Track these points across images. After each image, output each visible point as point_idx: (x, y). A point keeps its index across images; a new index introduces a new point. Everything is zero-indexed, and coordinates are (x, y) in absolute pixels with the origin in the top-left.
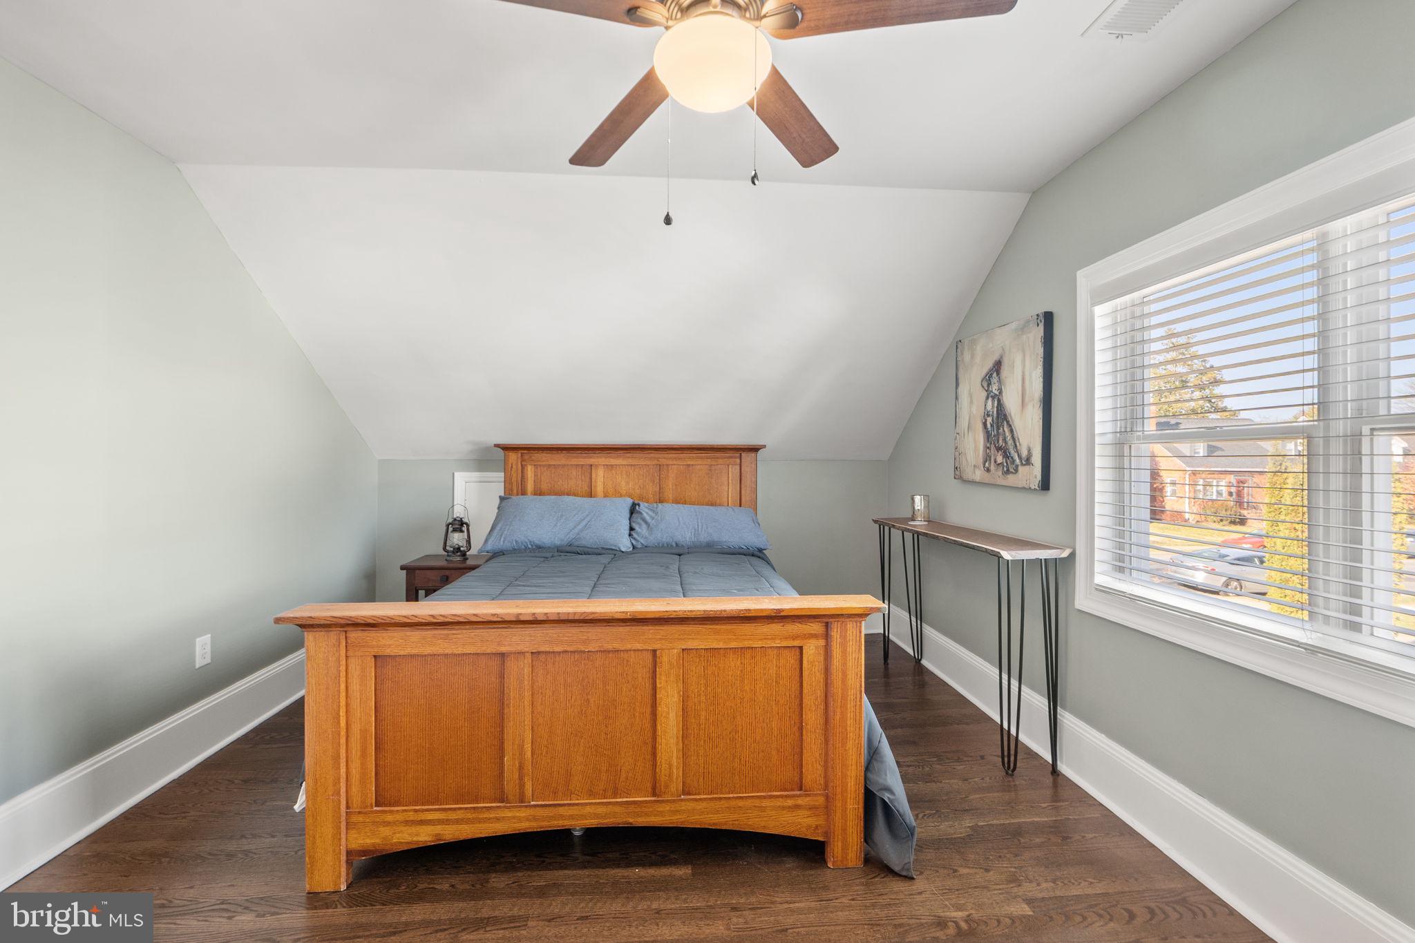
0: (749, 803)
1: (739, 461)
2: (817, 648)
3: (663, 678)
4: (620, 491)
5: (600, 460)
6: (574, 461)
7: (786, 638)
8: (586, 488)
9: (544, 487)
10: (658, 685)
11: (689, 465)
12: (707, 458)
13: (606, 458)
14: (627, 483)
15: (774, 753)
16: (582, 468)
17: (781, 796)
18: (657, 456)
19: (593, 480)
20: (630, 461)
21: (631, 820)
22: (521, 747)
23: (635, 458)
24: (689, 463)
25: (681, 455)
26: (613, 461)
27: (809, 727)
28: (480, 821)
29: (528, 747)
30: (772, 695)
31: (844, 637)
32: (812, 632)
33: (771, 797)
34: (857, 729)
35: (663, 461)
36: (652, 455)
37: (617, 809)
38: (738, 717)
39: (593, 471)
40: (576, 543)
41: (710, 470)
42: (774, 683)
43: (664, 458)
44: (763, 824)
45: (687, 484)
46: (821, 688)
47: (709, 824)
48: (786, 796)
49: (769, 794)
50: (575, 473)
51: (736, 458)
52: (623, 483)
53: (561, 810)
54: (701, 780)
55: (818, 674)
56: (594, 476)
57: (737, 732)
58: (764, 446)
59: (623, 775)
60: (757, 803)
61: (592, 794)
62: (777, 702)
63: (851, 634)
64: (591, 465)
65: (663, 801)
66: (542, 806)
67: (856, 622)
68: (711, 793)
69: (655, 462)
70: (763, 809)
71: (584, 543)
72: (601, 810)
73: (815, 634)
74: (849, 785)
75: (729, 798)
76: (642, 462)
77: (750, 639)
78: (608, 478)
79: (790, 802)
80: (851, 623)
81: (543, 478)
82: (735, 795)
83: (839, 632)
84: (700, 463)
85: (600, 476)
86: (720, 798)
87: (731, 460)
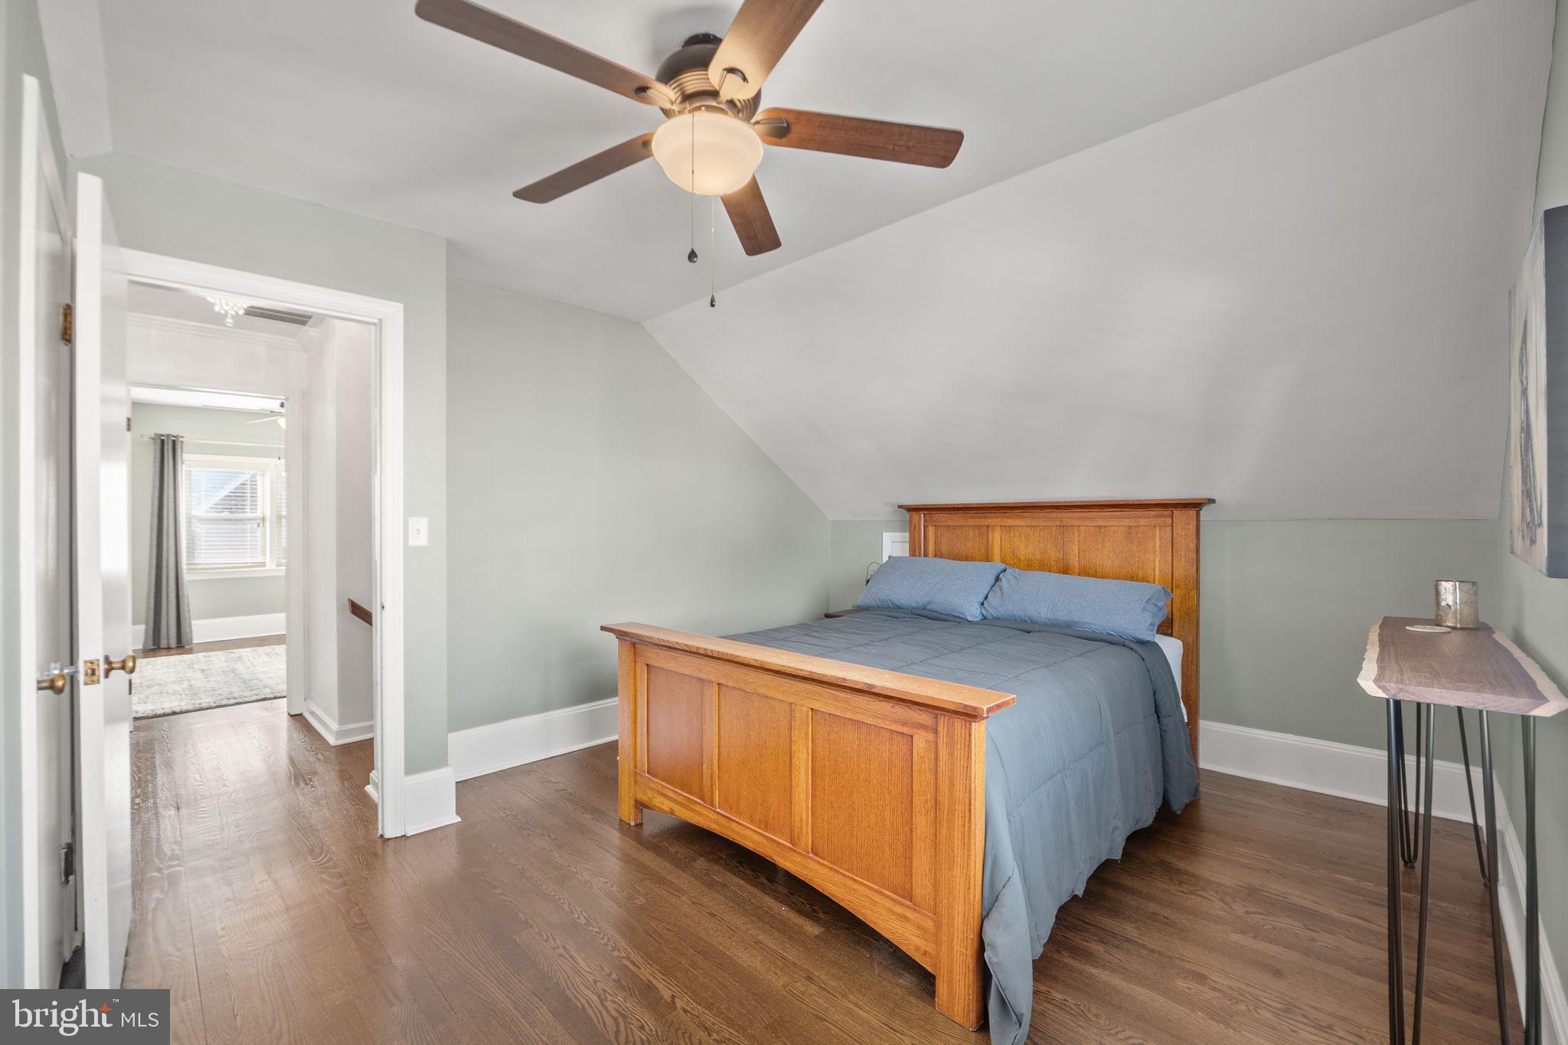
0: (861, 888)
1: (1171, 522)
2: (927, 741)
3: (797, 732)
4: (1019, 555)
5: (995, 521)
6: (971, 522)
7: (895, 721)
8: (983, 551)
9: (944, 548)
10: (793, 739)
11: (1100, 527)
12: (1124, 518)
13: (1002, 517)
14: (1027, 547)
15: (886, 847)
16: (979, 529)
17: (892, 899)
18: (1060, 515)
19: (990, 543)
20: (1029, 522)
21: (775, 858)
22: (712, 760)
23: (1036, 518)
24: (1100, 523)
25: (1090, 513)
26: (1010, 522)
27: (918, 831)
28: (691, 810)
29: (715, 761)
30: (885, 781)
31: (951, 736)
32: (922, 722)
33: (881, 893)
34: (966, 856)
35: (1066, 522)
36: (1054, 515)
37: (765, 841)
38: (855, 794)
39: (990, 533)
40: (929, 607)
41: (1129, 533)
42: (887, 770)
43: (1068, 517)
44: (874, 920)
45: (1097, 549)
46: (932, 792)
47: (829, 893)
48: (896, 901)
49: (881, 889)
50: (972, 535)
51: (1165, 517)
52: (1022, 547)
53: (734, 825)
54: (826, 845)
55: (928, 774)
56: (990, 538)
57: (854, 810)
58: (1212, 501)
59: (771, 815)
60: (869, 893)
61: (752, 821)
62: (890, 793)
63: (959, 735)
64: (988, 526)
65: (796, 851)
66: (722, 815)
67: (965, 721)
68: (833, 863)
69: (1058, 523)
70: (875, 903)
71: (935, 607)
72: (756, 837)
73: (925, 725)
74: (956, 920)
75: (846, 876)
76: (1041, 523)
77: (862, 714)
78: (1005, 540)
79: (898, 909)
80: (960, 721)
81: (942, 539)
82: (851, 875)
83: (946, 729)
84: (1115, 523)
85: (996, 538)
86: (839, 872)
87: (1159, 521)
